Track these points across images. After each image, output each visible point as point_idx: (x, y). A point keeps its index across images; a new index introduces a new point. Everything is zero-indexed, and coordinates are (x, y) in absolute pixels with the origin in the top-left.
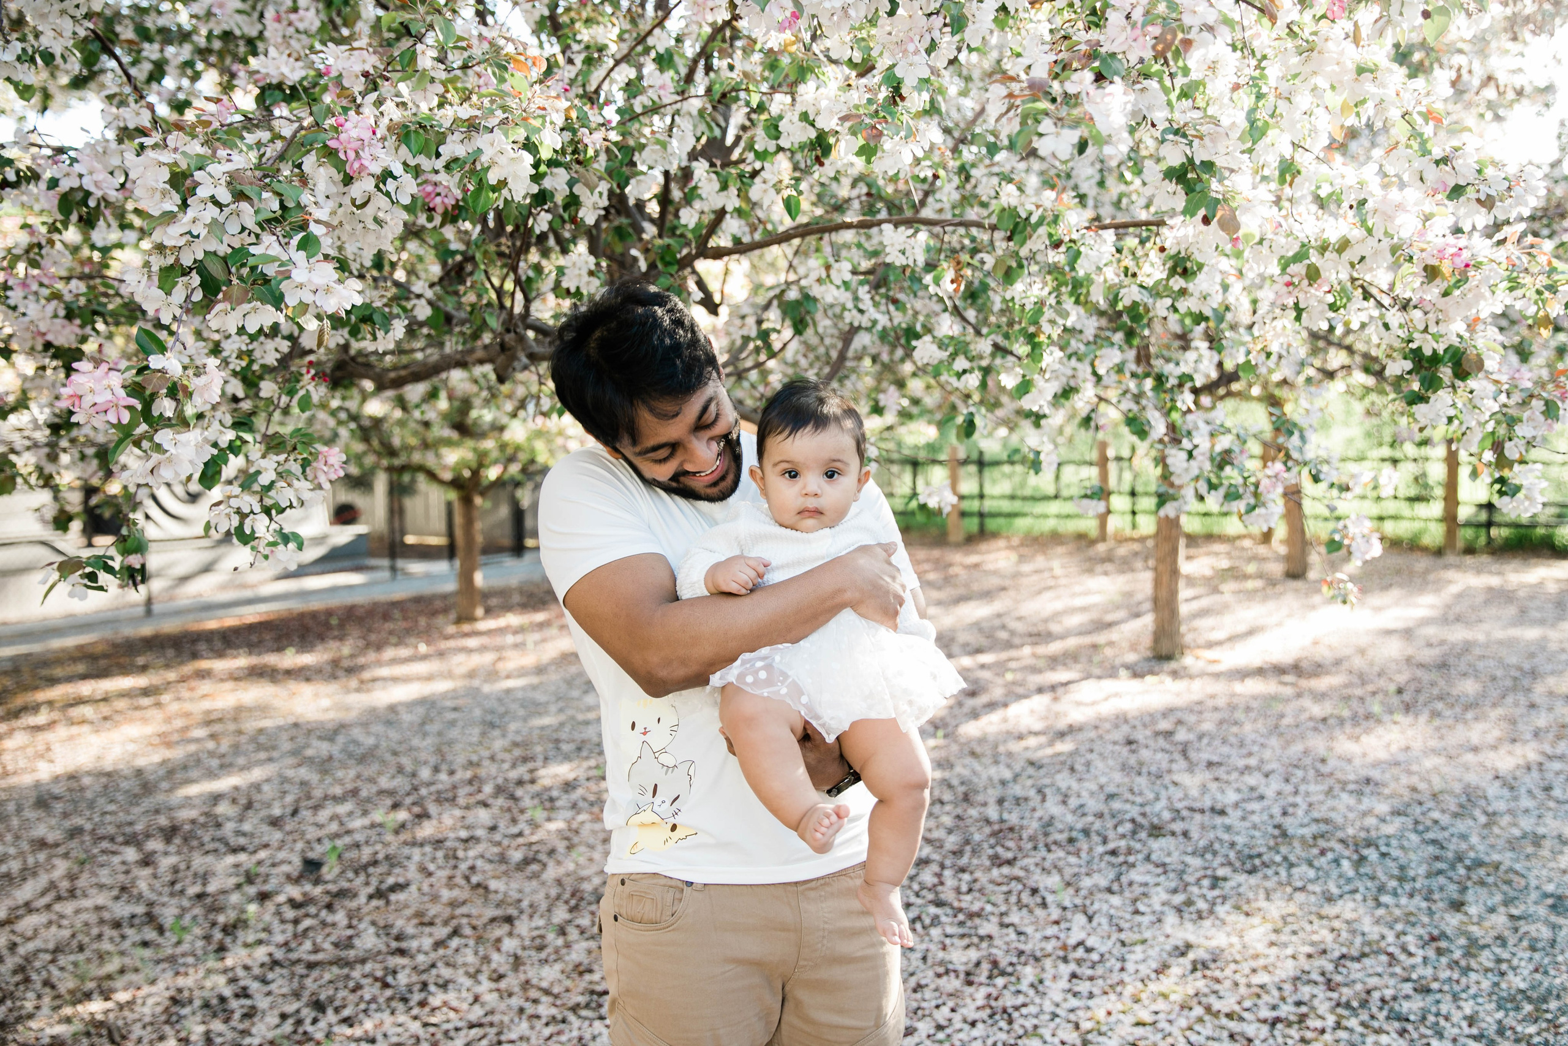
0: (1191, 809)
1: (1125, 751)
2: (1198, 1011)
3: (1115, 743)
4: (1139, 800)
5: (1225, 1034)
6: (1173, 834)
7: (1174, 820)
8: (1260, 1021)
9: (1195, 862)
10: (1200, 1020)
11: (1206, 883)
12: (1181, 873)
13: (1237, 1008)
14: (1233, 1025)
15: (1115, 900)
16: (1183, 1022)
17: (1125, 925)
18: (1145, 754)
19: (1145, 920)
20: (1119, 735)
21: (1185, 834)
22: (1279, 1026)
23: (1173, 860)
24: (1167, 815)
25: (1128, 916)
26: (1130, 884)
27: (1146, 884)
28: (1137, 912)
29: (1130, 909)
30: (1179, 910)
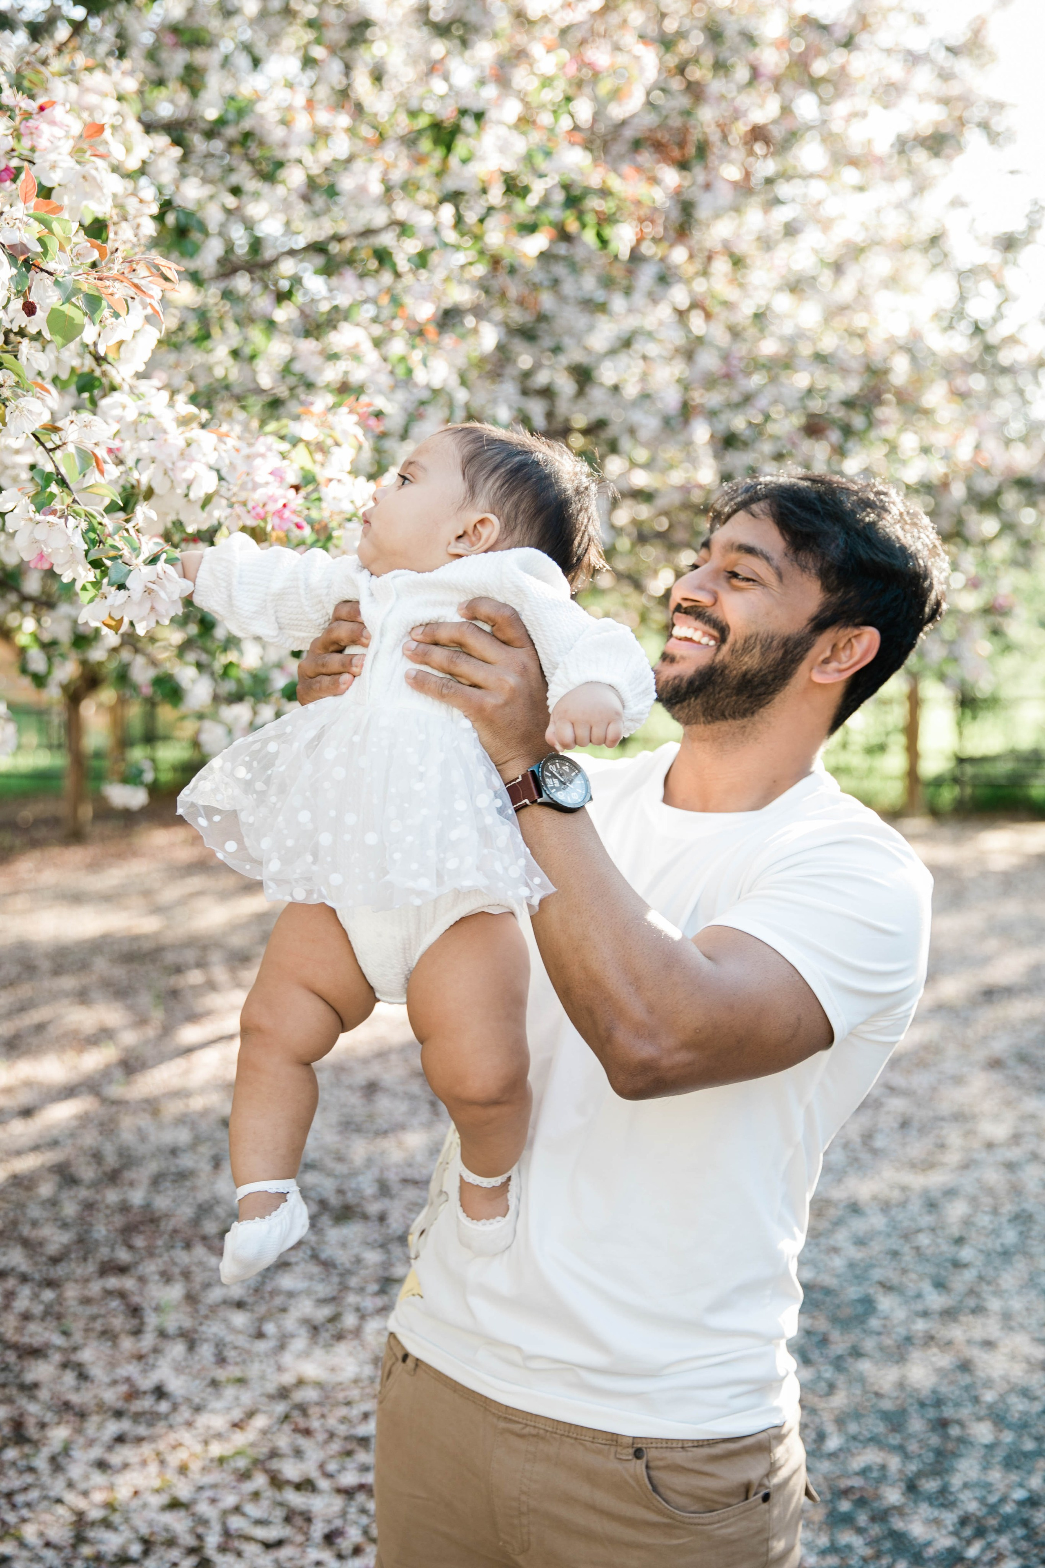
0: (405, 1181)
1: (355, 1100)
2: (260, 1481)
3: (350, 1087)
4: (340, 1168)
5: (279, 1513)
6: (365, 1217)
7: (376, 1198)
8: (339, 1491)
9: (373, 1257)
10: (256, 1496)
11: (374, 1287)
12: (346, 1274)
13: (314, 1474)
14: (295, 1499)
15: (240, 1319)
16: (230, 1500)
17: (231, 1354)
18: (383, 1103)
19: (262, 1346)
20: (361, 1077)
21: (382, 1218)
22: (361, 1498)
23: (343, 1257)
24: (369, 1189)
25: (242, 1341)
26: (274, 1293)
27: (291, 1295)
28: (260, 1335)
29: (252, 1331)
30: (315, 1329)
